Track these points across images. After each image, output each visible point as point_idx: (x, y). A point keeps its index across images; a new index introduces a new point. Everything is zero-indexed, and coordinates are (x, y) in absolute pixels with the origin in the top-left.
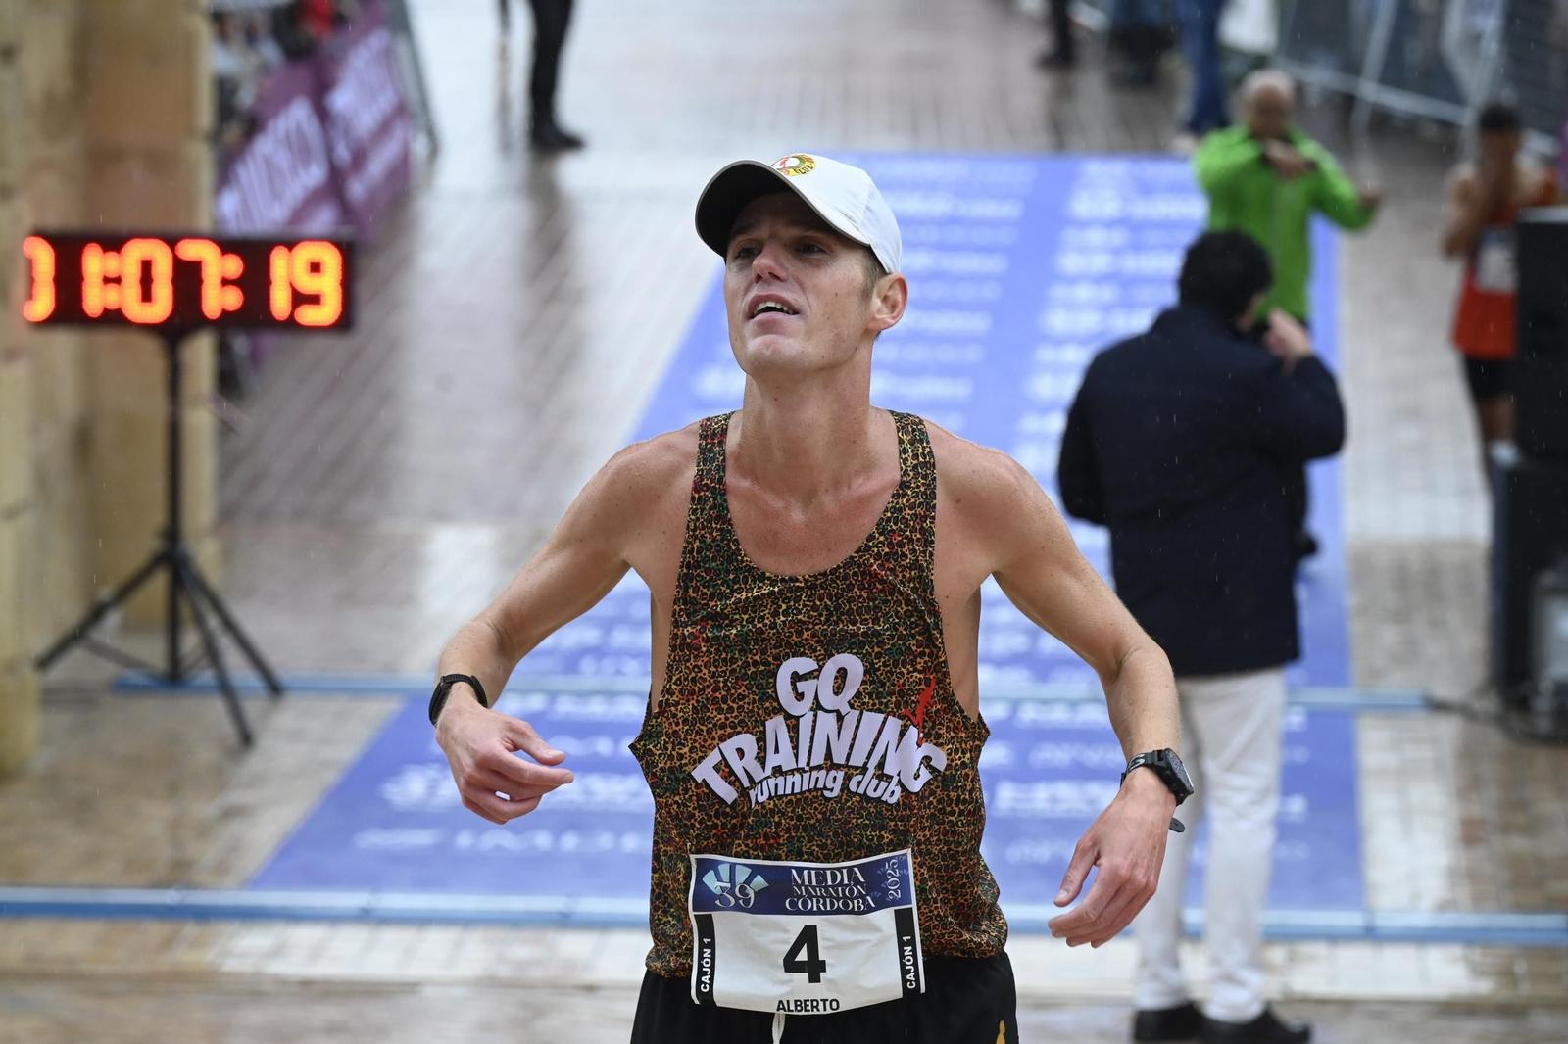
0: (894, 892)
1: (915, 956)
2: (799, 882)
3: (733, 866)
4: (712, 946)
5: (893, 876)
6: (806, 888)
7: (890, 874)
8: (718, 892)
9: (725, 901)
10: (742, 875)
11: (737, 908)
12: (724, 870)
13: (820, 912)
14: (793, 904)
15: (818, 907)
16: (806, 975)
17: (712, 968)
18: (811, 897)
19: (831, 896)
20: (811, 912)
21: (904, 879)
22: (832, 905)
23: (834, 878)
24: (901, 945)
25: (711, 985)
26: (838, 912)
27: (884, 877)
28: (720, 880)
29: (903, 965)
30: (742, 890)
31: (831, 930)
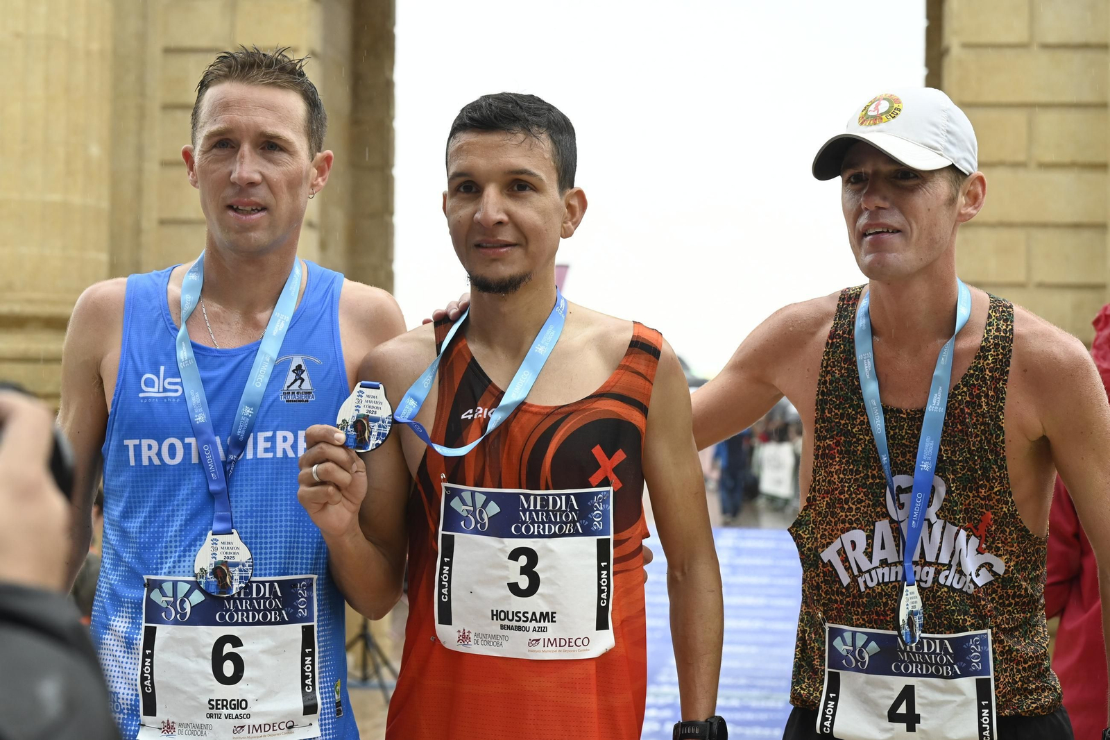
0: (976, 664)
1: (990, 717)
2: (903, 648)
3: (854, 634)
4: (836, 700)
5: (976, 651)
6: (908, 653)
7: (973, 649)
8: (844, 653)
9: (849, 662)
10: (861, 641)
11: (857, 669)
12: (848, 636)
13: (917, 675)
14: (898, 668)
15: (917, 671)
16: (904, 725)
17: (834, 715)
18: (911, 662)
19: (926, 662)
20: (911, 675)
21: (984, 655)
22: (927, 670)
23: (929, 647)
24: (980, 708)
25: (832, 727)
26: (932, 675)
27: (969, 651)
28: (845, 644)
29: (980, 724)
30: (861, 652)
31: (925, 690)
